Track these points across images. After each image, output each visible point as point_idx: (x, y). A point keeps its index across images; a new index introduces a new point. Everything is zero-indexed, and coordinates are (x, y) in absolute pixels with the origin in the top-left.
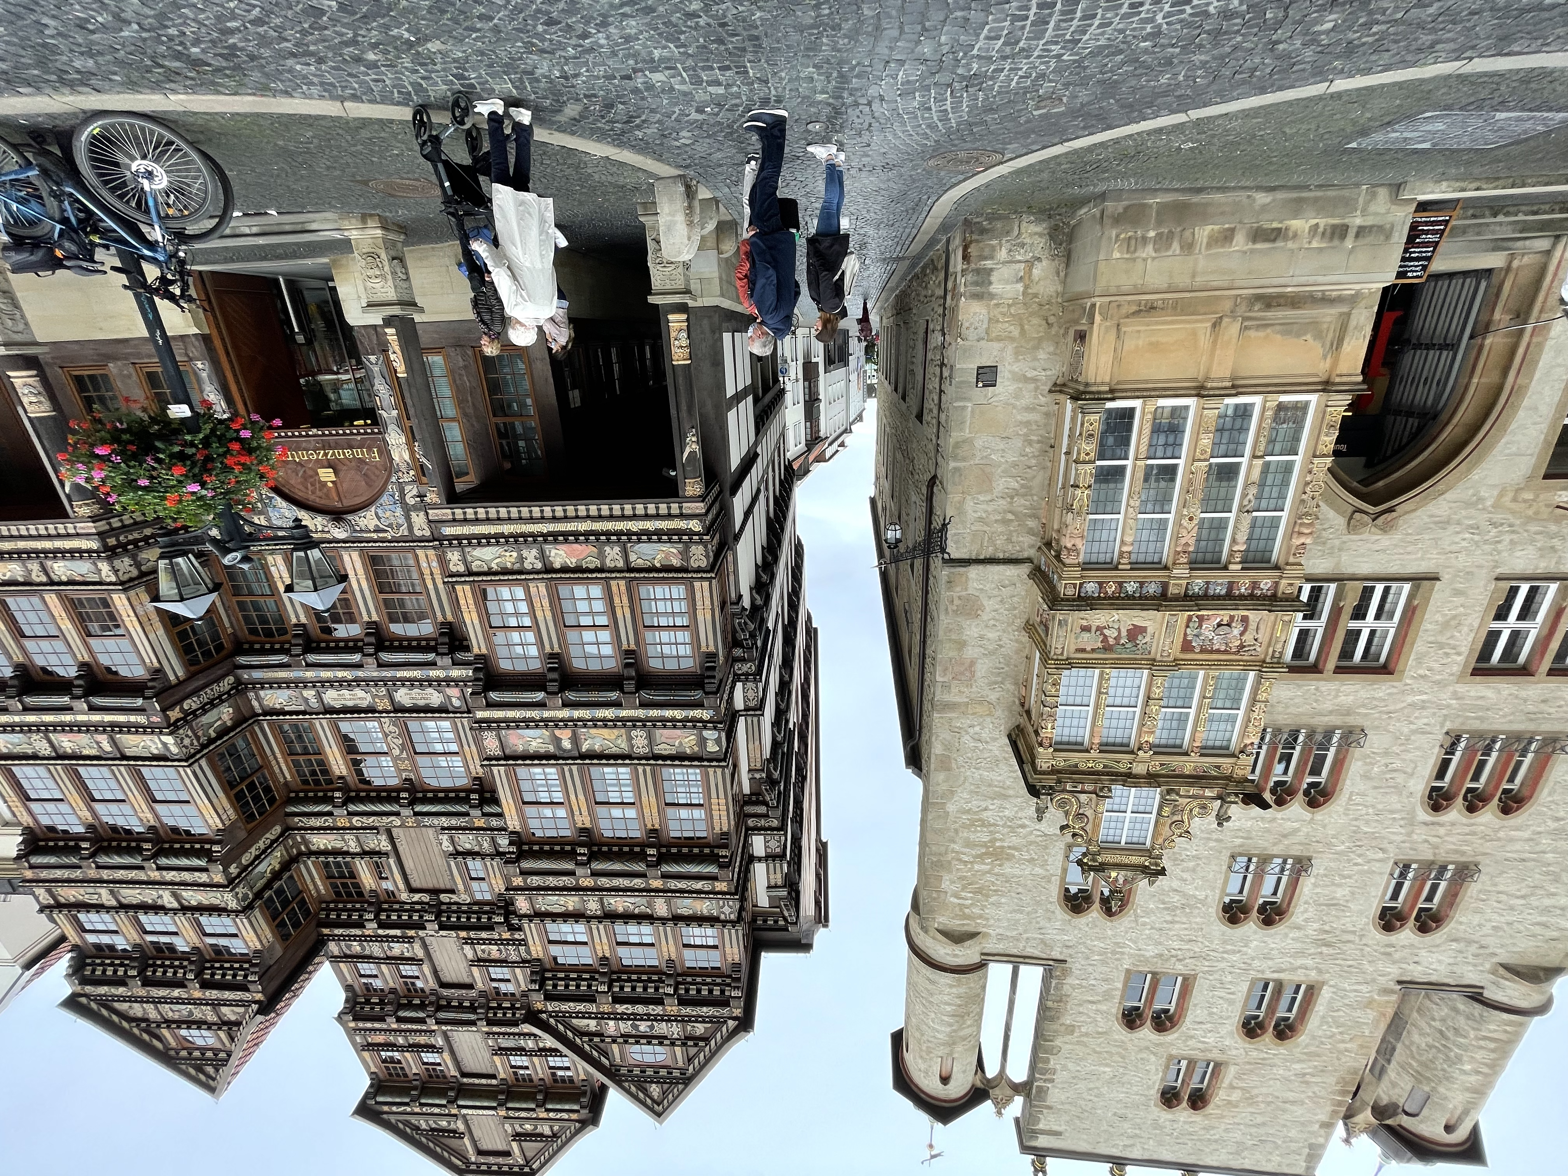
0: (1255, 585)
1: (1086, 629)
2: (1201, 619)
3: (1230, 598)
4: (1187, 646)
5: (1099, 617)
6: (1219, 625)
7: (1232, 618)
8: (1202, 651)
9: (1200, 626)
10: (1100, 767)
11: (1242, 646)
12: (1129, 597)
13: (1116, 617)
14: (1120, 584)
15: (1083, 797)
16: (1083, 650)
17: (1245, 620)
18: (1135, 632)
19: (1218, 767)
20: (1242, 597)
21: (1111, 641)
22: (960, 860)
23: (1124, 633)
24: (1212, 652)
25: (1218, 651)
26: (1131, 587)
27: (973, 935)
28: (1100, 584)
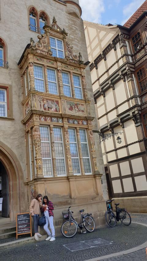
0: (46, 120)
1: (83, 111)
2: (56, 111)
3: (51, 117)
4: (57, 102)
5: (80, 114)
6: (51, 108)
7: (49, 110)
8: (53, 101)
9: (56, 109)
10: (69, 67)
11: (43, 100)
12: (75, 119)
13: (77, 114)
14: (79, 123)
15: (71, 58)
16: (82, 105)
17: (45, 109)
18: (71, 109)
19: (37, 60)
20: (48, 116)
21: (76, 106)
22: (78, 40)
23: (74, 108)
24: (51, 100)
25: (49, 100)
26: (76, 122)
27: (70, 14)
28: (83, 124)
